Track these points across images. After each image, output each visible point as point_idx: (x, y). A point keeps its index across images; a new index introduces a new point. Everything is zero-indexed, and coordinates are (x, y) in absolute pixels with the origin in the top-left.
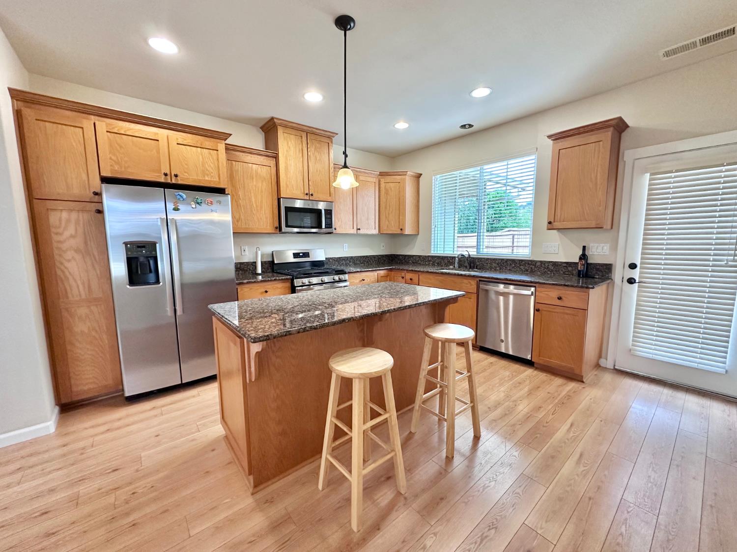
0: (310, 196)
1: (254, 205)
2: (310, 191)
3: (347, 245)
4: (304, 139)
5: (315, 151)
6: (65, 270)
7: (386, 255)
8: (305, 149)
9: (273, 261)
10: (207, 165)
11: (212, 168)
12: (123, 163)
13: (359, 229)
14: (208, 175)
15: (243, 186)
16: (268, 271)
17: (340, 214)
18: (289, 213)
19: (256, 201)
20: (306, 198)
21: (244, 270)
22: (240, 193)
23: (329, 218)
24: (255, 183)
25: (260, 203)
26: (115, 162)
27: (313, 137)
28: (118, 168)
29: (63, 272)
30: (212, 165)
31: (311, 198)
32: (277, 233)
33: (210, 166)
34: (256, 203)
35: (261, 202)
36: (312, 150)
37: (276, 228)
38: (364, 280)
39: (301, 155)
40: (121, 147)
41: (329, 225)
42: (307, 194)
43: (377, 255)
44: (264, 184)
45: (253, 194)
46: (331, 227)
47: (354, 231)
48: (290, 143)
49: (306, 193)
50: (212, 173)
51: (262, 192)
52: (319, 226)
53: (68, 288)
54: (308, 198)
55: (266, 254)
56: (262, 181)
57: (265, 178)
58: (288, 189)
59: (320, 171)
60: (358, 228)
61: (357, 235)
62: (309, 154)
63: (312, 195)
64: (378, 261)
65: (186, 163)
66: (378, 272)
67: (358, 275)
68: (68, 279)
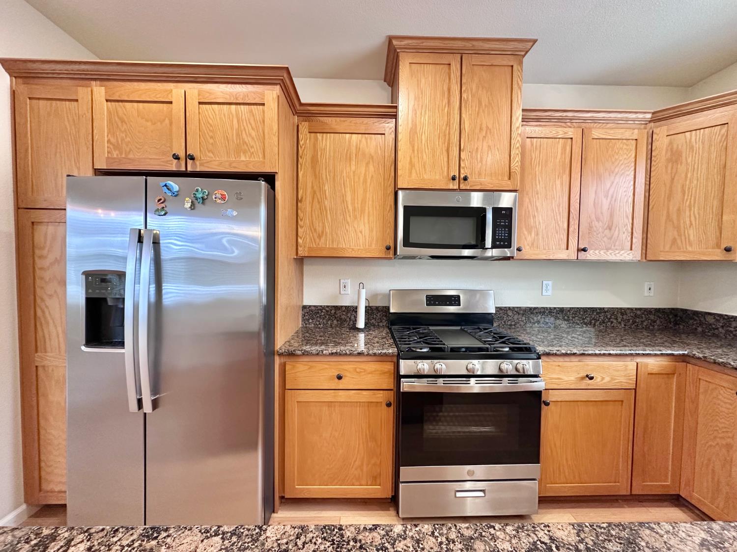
0: (462, 181)
1: (350, 207)
2: (462, 171)
3: (550, 283)
4: (455, 66)
5: (478, 88)
6: (46, 310)
7: (658, 310)
8: (456, 88)
9: (388, 308)
10: (244, 136)
11: (253, 138)
12: (124, 145)
13: (584, 250)
14: (245, 152)
15: (332, 174)
16: (381, 324)
17: (534, 217)
18: (413, 220)
19: (353, 200)
20: (451, 187)
21: (341, 319)
22: (326, 187)
23: (505, 227)
24: (353, 168)
25: (360, 202)
26: (114, 145)
27: (476, 60)
28: (117, 155)
29: (43, 312)
30: (253, 134)
31: (463, 187)
32: (390, 258)
33: (250, 135)
34: (353, 203)
35: (364, 201)
36: (471, 85)
37: (388, 248)
38: (592, 378)
39: (445, 101)
40: (123, 121)
41: (503, 240)
42: (454, 179)
43: (631, 309)
44: (371, 168)
45: (348, 189)
46: (509, 246)
47: (571, 254)
48: (423, 81)
49: (452, 174)
50: (252, 147)
51: (365, 181)
52: (480, 243)
53: (47, 336)
54: (456, 187)
55: (380, 294)
56: (367, 164)
57: (372, 157)
58: (414, 171)
59: (487, 127)
60: (581, 246)
61: (577, 263)
62: (464, 96)
63: (465, 179)
64: (634, 322)
65: (211, 134)
66: (639, 360)
67: (574, 363)
68: (47, 323)
